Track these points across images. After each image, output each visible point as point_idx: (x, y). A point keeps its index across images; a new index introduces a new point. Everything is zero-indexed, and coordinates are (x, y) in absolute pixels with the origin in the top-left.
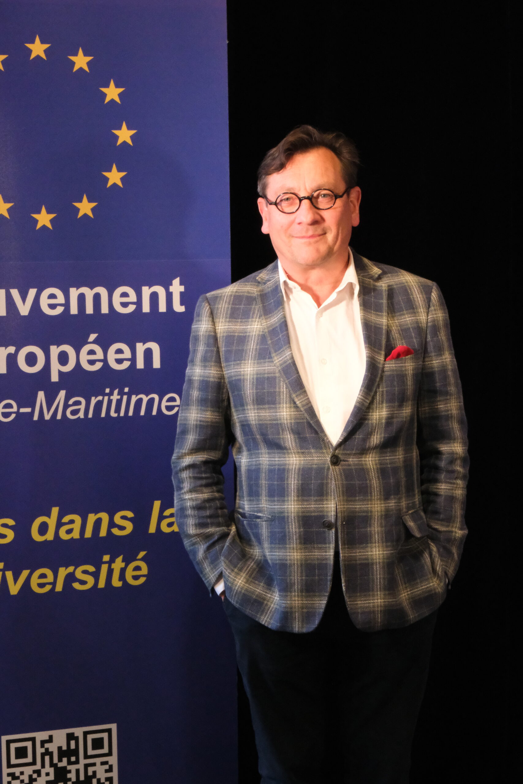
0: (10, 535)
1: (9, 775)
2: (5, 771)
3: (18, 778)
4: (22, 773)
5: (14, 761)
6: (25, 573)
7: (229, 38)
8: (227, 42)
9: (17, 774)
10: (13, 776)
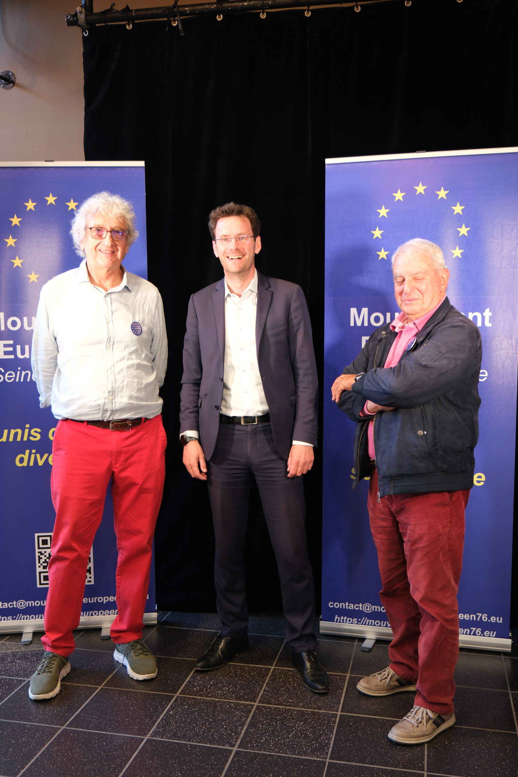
0: (39, 437)
1: (39, 552)
2: (37, 550)
3: (43, 554)
4: (45, 552)
5: (41, 546)
6: (46, 455)
7: (146, 193)
8: (146, 194)
9: (43, 552)
10: (40, 553)
